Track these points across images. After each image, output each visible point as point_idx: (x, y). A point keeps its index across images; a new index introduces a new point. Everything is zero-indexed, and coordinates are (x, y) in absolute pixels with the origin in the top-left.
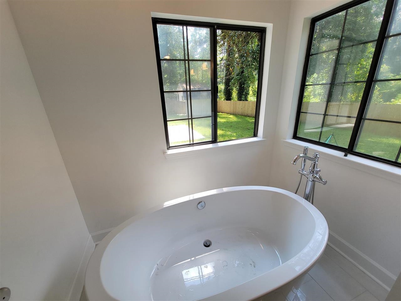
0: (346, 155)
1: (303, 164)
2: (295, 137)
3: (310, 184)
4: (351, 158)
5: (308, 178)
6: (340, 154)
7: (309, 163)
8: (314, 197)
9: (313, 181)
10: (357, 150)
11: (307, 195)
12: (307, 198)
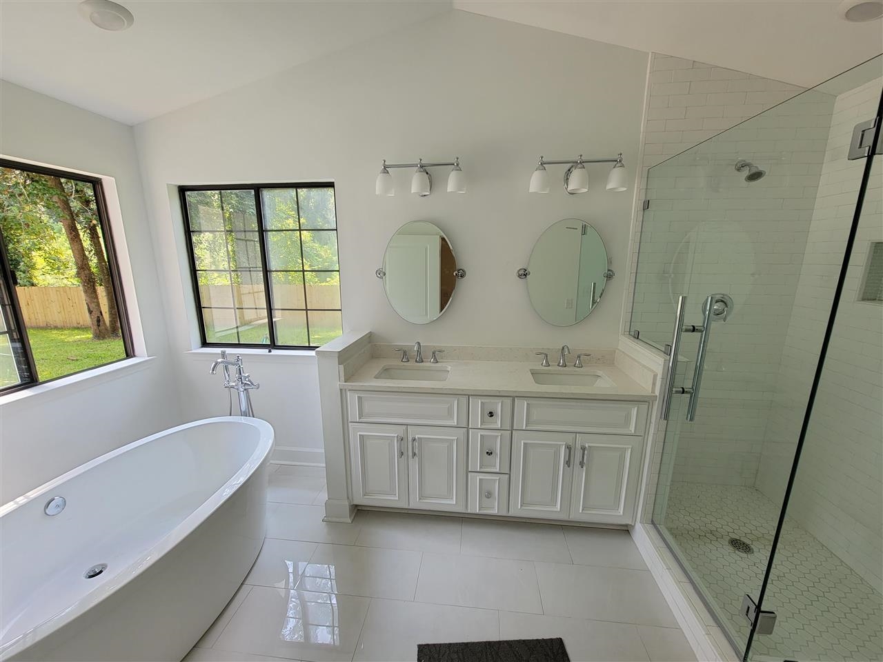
0: (270, 351)
1: (227, 375)
2: (205, 344)
3: (242, 395)
4: (275, 352)
5: (238, 389)
6: (265, 351)
7: (233, 369)
8: (253, 408)
9: (245, 390)
10: (279, 343)
11: (244, 412)
12: (245, 414)
